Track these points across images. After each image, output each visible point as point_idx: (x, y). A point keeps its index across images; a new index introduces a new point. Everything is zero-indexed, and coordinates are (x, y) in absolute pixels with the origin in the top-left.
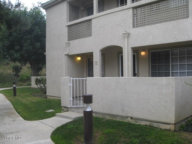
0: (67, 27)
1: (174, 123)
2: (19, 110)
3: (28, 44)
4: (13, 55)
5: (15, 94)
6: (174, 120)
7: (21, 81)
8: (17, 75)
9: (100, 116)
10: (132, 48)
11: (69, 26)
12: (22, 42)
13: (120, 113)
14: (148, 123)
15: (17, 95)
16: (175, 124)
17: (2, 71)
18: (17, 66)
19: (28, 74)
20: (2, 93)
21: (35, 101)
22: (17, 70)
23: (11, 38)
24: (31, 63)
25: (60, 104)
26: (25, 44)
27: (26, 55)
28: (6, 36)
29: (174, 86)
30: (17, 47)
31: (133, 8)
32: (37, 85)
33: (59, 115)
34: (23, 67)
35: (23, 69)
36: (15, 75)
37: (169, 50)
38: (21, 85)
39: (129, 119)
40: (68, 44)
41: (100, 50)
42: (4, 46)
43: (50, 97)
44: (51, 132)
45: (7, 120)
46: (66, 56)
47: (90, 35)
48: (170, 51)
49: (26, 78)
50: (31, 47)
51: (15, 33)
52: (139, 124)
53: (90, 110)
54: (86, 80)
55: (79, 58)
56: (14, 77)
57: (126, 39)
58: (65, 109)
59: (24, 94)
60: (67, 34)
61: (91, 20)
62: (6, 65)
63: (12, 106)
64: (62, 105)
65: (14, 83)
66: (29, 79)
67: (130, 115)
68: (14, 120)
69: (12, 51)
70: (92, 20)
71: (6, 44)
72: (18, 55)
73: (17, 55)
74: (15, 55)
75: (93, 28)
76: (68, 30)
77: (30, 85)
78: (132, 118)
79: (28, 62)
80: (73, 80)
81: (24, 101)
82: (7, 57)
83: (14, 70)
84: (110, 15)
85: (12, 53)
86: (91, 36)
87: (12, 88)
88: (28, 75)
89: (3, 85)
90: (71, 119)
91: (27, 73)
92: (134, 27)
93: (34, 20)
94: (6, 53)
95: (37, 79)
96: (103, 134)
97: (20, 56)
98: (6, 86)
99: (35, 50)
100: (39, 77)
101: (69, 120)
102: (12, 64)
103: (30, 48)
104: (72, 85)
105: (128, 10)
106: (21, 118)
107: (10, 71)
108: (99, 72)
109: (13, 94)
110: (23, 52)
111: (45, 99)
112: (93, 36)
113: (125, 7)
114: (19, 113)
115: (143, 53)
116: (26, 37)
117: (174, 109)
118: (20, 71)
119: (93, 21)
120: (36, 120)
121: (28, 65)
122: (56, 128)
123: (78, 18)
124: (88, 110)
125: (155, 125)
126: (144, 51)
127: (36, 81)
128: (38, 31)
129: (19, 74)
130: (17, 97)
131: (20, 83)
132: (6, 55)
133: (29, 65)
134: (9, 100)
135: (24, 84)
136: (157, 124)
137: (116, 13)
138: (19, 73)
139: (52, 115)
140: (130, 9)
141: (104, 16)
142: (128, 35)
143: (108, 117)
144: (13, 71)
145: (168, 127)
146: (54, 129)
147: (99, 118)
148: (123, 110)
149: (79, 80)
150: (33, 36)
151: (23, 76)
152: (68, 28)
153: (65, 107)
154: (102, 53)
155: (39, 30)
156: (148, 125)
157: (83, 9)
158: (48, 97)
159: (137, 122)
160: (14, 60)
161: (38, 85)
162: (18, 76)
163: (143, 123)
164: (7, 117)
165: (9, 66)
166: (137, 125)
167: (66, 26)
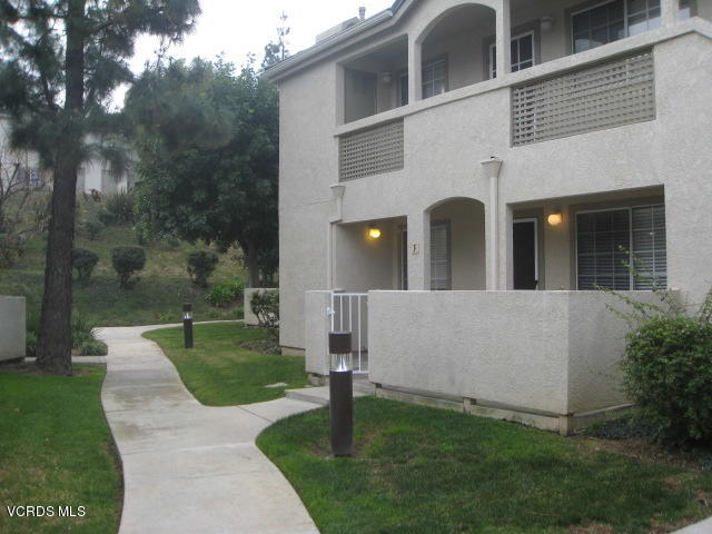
0: (337, 139)
1: (565, 412)
2: (194, 384)
3: (233, 185)
4: (187, 220)
5: (189, 343)
6: (566, 403)
7: (213, 301)
8: (201, 284)
9: (399, 398)
10: (508, 205)
11: (343, 137)
12: (215, 178)
13: (446, 389)
14: (509, 415)
15: (195, 343)
16: (570, 415)
17: (155, 271)
18: (204, 254)
19: (236, 279)
20: (153, 340)
21: (243, 360)
22: (202, 265)
23: (180, 166)
24: (244, 246)
25: (304, 367)
26: (225, 186)
27: (228, 221)
28: (165, 161)
29: (567, 316)
30: (199, 196)
31: (513, 87)
32: (257, 314)
33: (294, 394)
34: (222, 258)
35: (223, 263)
36: (196, 282)
37: (627, 211)
38: (212, 317)
39: (467, 404)
40: (340, 192)
41: (426, 211)
42: (159, 192)
43: (290, 351)
44: (260, 429)
45: (158, 403)
46: (335, 226)
47: (399, 165)
48: (630, 213)
49: (232, 294)
50: (243, 193)
51: (193, 150)
52: (487, 416)
53: (345, 370)
54: (365, 299)
55: (375, 234)
56: (191, 289)
57: (493, 180)
58: (315, 380)
59: (218, 342)
60: (337, 159)
61: (400, 120)
62: (167, 250)
63: (177, 374)
64: (307, 369)
65: (187, 309)
66: (239, 297)
67: (467, 393)
68: (176, 405)
69: (183, 208)
70: (405, 120)
71: (165, 187)
72: (203, 220)
73: (198, 220)
74: (192, 219)
75: (406, 145)
76: (340, 148)
77: (241, 315)
78: (473, 401)
79: (236, 243)
80: (337, 299)
81: (213, 360)
82: (168, 225)
83: (193, 268)
84: (450, 106)
85: (183, 214)
86: (402, 167)
87: (182, 324)
88: (236, 284)
89: (157, 317)
90: (318, 403)
91: (235, 275)
92: (514, 144)
93: (251, 106)
94: (166, 214)
95: (256, 296)
96: (384, 435)
97: (209, 222)
98: (167, 316)
99: (255, 204)
100: (261, 291)
101: (313, 406)
102: (188, 248)
103: (241, 195)
104: (333, 312)
105: (498, 94)
106: (196, 401)
107: (181, 270)
108: (422, 275)
109: (183, 342)
110: (217, 211)
111: (276, 357)
112: (407, 168)
113: (491, 84)
114: (192, 391)
115: (554, 219)
116: (225, 162)
117: (565, 376)
118: (213, 269)
119: (407, 123)
120: (231, 404)
121: (236, 250)
122: (274, 420)
123: (372, 113)
124: (340, 370)
125: (525, 419)
126: (556, 212)
127: (253, 303)
128: (266, 143)
129: (210, 280)
130: (194, 350)
131: (211, 310)
132: (165, 219)
133: (240, 251)
134: (169, 357)
135: (225, 314)
136: (529, 416)
137: (467, 101)
138: (208, 276)
139: (280, 394)
140: (503, 91)
141: (437, 109)
142: (497, 168)
143: (417, 401)
144: (189, 270)
145: (553, 424)
146: (268, 424)
147: (396, 402)
148: (452, 381)
149: (355, 298)
150: (249, 158)
151: (223, 287)
152: (340, 143)
153: (316, 375)
154: (431, 217)
155: (268, 139)
156: (508, 419)
157: (387, 80)
158: (285, 352)
159: (484, 412)
160: (191, 236)
161: (260, 315)
162: (205, 286)
163: (498, 415)
164: (158, 397)
165: (178, 254)
166: (485, 419)
167: (335, 136)
